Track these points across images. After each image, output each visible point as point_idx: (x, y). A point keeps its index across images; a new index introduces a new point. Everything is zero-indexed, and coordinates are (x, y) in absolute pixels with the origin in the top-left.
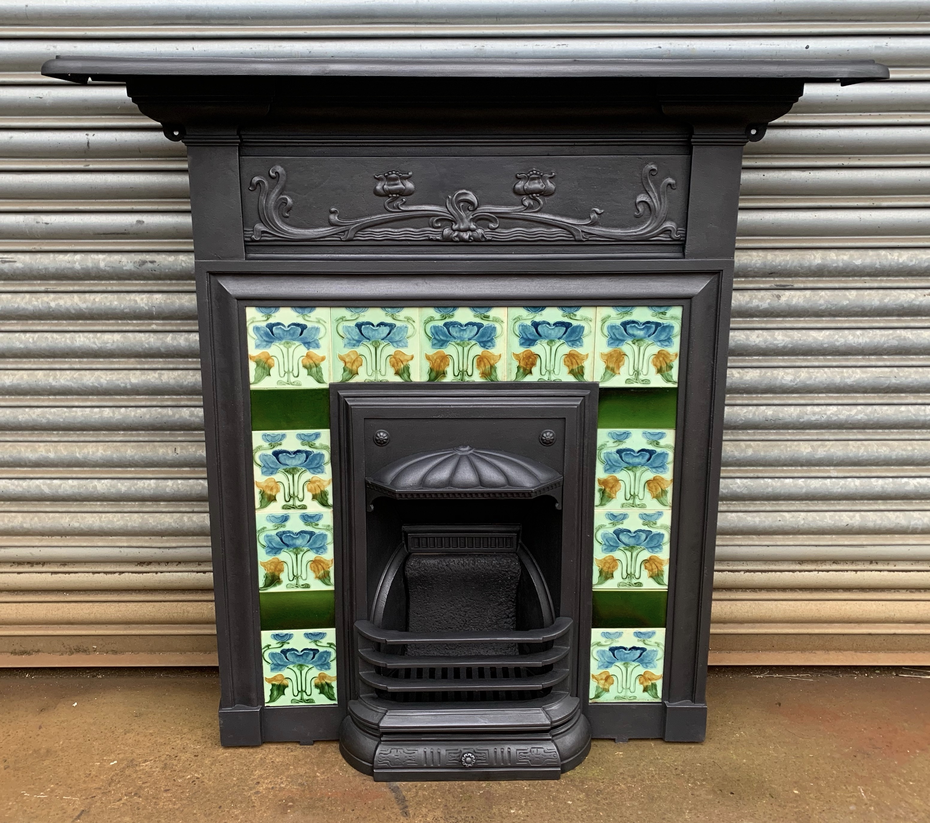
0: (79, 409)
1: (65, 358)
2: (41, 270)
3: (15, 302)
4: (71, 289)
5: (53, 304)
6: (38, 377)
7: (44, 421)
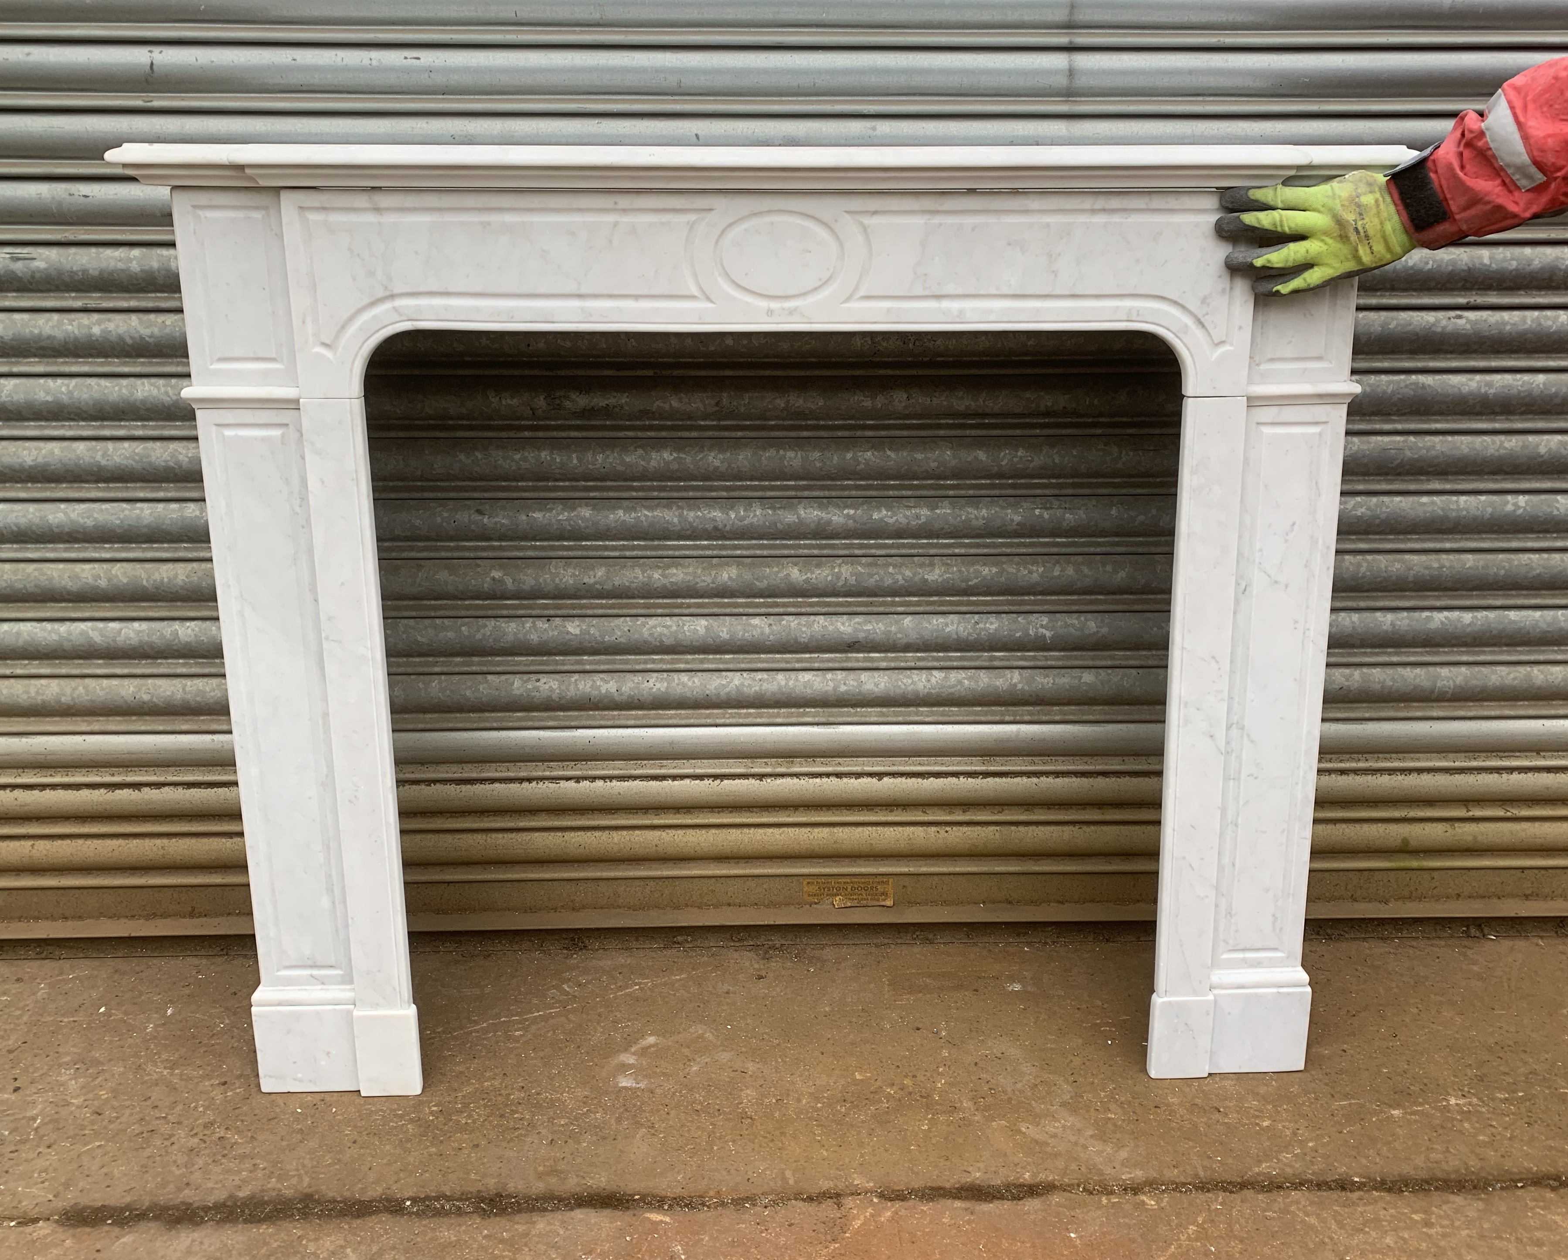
0: (145, 505)
1: (121, 420)
2: (75, 273)
3: (35, 327)
4: (125, 304)
5: (96, 330)
6: (78, 452)
7: (90, 523)
